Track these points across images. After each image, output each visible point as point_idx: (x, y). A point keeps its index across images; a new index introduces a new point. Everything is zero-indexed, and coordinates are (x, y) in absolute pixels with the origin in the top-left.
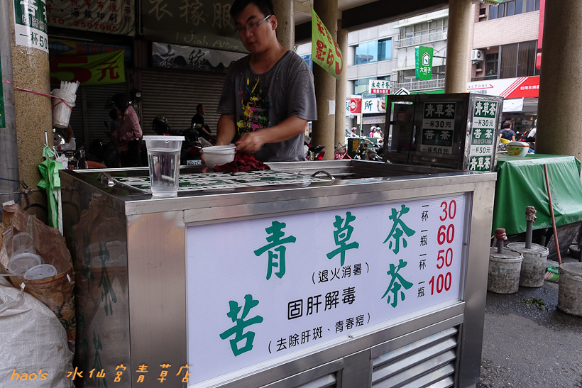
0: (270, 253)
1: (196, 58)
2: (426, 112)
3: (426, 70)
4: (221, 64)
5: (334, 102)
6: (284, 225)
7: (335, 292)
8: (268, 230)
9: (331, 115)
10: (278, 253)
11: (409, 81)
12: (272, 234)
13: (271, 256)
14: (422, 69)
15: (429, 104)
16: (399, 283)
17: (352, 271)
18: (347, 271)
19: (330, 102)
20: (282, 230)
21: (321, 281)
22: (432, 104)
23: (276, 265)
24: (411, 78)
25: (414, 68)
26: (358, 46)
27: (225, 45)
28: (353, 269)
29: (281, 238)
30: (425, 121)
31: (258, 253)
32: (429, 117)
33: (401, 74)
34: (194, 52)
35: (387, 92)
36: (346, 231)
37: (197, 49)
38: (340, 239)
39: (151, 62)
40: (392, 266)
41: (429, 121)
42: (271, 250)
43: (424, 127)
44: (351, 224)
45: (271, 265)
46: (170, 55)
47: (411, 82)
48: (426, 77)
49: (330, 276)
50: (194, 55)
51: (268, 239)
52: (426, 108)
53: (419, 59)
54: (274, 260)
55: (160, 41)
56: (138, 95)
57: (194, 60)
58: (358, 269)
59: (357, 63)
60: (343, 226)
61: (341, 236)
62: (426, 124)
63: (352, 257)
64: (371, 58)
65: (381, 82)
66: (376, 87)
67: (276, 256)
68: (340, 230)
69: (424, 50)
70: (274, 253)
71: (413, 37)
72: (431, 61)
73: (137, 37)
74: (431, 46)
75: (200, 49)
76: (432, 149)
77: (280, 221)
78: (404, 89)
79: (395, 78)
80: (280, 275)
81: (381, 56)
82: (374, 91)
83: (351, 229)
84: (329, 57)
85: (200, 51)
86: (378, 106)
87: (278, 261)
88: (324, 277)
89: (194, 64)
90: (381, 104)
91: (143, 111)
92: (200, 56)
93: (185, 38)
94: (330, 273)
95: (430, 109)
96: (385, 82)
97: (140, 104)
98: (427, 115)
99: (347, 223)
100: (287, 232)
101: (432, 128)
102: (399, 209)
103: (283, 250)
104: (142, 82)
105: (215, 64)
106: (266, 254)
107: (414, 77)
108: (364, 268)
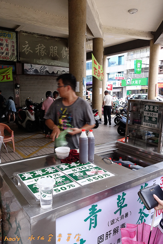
0: (91, 219)
1: (43, 70)
2: (145, 109)
3: (139, 70)
4: (53, 72)
5: (102, 89)
6: (96, 206)
7: (117, 227)
8: (90, 210)
9: (100, 94)
10: (94, 218)
11: (132, 74)
12: (92, 211)
13: (91, 220)
14: (137, 69)
15: (147, 105)
16: (143, 216)
17: (124, 216)
18: (122, 217)
19: (100, 89)
20: (96, 208)
21: (112, 224)
22: (148, 106)
23: (93, 223)
24: (132, 72)
25: (134, 68)
26: (110, 59)
27: (55, 64)
28: (125, 215)
29: (95, 212)
30: (145, 112)
31: (85, 220)
32: (147, 111)
33: (128, 71)
34: (42, 67)
35: (122, 78)
36: (122, 201)
37: (43, 66)
38: (120, 205)
39: (24, 72)
40: (141, 210)
41: (147, 112)
42: (91, 217)
43: (145, 115)
44: (124, 197)
45: (91, 223)
46: (32, 69)
47: (133, 74)
48: (139, 73)
49: (115, 221)
50: (42, 68)
51: (90, 213)
52: (145, 107)
53: (136, 65)
54: (92, 221)
55: (27, 63)
56: (18, 86)
57: (42, 71)
58: (127, 215)
59: (110, 66)
60: (121, 199)
61: (120, 204)
62: (145, 113)
63: (124, 211)
64: (115, 63)
65: (120, 74)
66: (118, 77)
67: (93, 220)
68: (120, 201)
69: (138, 62)
70: (92, 218)
71: (133, 55)
72: (141, 66)
73: (18, 61)
74: (140, 59)
75: (44, 66)
76: (148, 125)
77: (95, 204)
78: (129, 77)
79: (125, 72)
80: (94, 227)
81: (120, 63)
82: (117, 78)
83: (124, 199)
84: (98, 73)
85: (44, 67)
86: (118, 84)
87: (94, 221)
88: (113, 222)
89: (42, 73)
90: (120, 84)
91: (20, 92)
92: (44, 69)
93: (38, 61)
94: (115, 220)
95: (147, 108)
96: (122, 74)
97: (19, 89)
98: (146, 110)
99: (123, 197)
100: (98, 208)
101: (148, 116)
102: (144, 185)
103: (96, 216)
104: (20, 80)
105: (51, 72)
106: (89, 220)
107: (134, 72)
108: (129, 214)
